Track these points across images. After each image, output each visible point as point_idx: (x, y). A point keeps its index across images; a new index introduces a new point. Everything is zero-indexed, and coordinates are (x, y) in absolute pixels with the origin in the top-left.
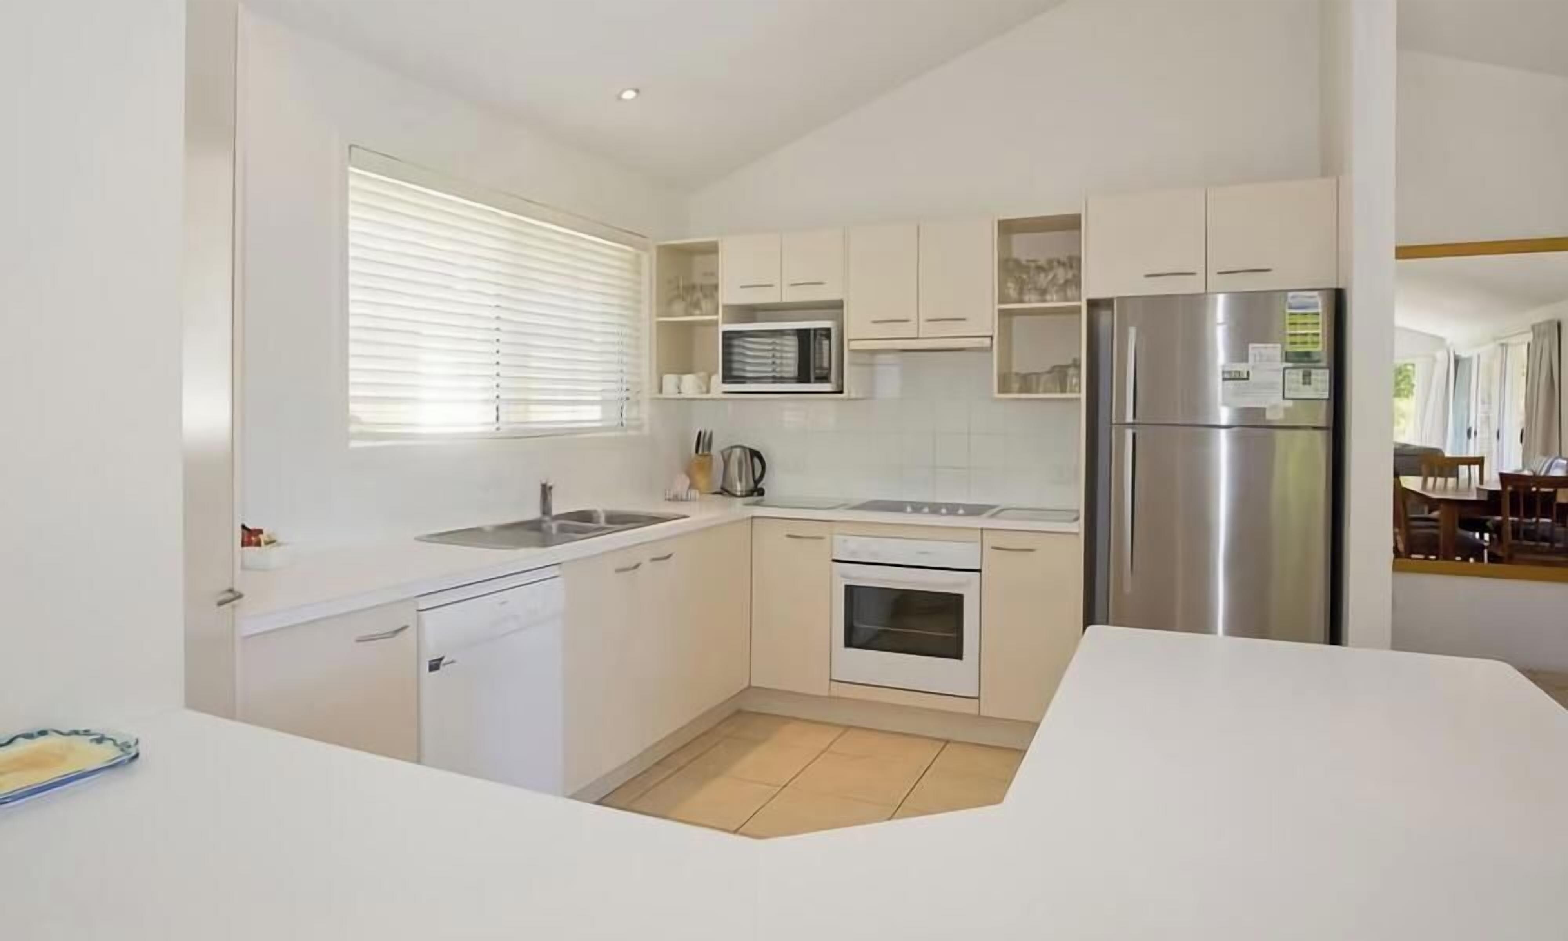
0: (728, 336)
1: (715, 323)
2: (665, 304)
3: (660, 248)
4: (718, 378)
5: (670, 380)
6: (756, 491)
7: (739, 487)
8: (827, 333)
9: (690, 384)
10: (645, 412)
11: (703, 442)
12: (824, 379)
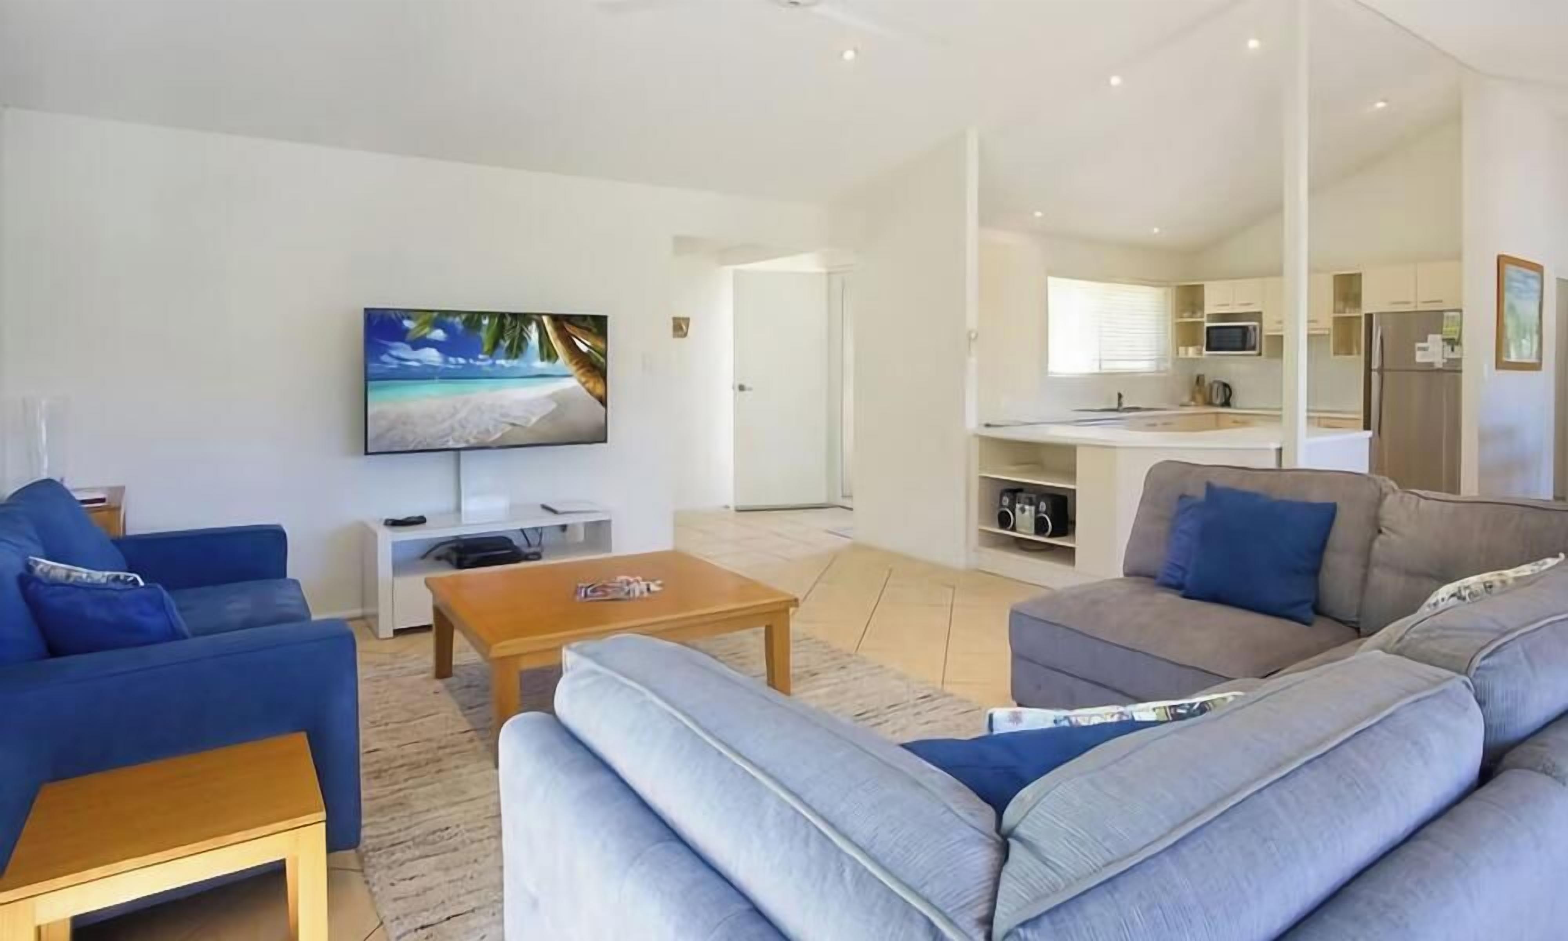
0: (1209, 329)
1: (1202, 323)
2: (1179, 313)
3: (1178, 287)
4: (1204, 348)
5: (1182, 349)
6: (1227, 403)
7: (1218, 402)
8: (1255, 328)
9: (1191, 352)
10: (1169, 365)
11: (1199, 380)
12: (1253, 348)
